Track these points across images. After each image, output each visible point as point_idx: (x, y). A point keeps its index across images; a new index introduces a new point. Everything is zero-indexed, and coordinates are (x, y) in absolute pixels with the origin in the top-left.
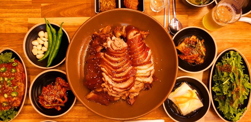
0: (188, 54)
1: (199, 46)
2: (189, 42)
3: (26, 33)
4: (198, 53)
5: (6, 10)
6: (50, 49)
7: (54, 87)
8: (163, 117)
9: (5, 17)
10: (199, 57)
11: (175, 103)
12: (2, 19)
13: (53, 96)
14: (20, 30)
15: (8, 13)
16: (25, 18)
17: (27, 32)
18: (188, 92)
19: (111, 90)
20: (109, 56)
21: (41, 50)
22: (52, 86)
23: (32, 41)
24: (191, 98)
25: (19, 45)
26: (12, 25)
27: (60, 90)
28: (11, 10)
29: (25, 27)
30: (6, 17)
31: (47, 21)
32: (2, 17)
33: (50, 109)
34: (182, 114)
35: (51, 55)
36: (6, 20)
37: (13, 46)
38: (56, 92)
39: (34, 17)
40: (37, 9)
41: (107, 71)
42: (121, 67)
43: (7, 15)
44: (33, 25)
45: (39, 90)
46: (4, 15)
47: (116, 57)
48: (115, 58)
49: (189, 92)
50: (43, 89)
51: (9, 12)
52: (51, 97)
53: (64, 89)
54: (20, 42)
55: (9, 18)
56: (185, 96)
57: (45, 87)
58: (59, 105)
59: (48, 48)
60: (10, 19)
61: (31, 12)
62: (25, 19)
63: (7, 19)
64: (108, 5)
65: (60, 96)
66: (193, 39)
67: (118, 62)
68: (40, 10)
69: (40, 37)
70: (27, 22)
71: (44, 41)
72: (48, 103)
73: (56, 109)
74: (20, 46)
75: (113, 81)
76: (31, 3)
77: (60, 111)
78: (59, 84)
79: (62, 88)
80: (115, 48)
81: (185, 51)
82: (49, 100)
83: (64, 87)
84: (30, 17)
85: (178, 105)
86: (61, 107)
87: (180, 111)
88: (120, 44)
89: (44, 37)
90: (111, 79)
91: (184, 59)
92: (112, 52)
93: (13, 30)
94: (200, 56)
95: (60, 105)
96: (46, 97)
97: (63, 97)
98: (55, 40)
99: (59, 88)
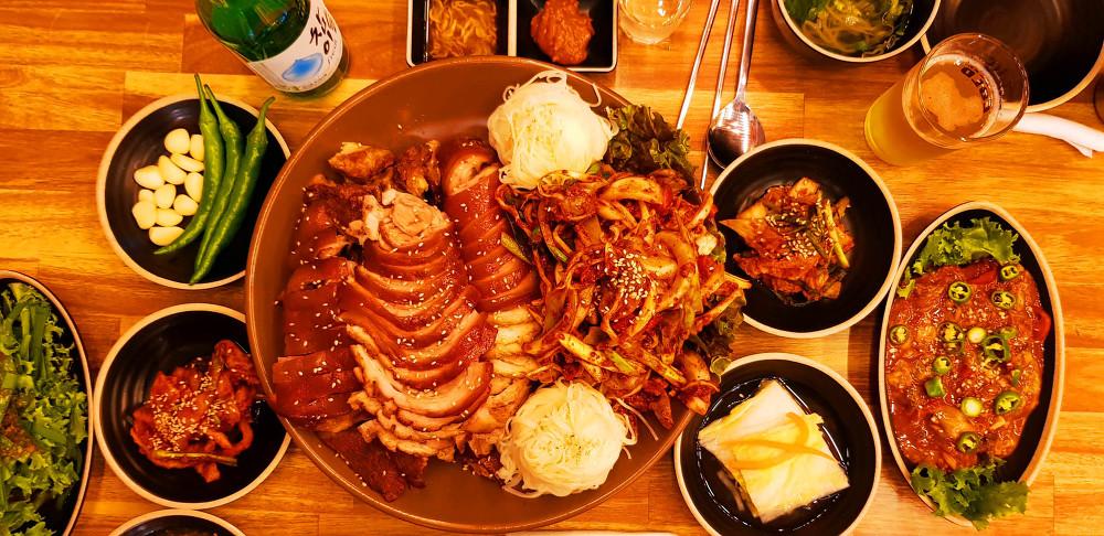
0: (776, 252)
1: (826, 226)
2: (783, 205)
3: (115, 133)
4: (815, 253)
5: (37, 31)
6: (209, 208)
7: (202, 382)
8: (675, 524)
9: (27, 60)
10: (819, 272)
11: (727, 467)
12: (16, 71)
13: (193, 420)
14: (90, 119)
15: (41, 44)
16: (115, 71)
17: (118, 128)
18: (785, 424)
19: (393, 420)
20: (375, 276)
21: (172, 207)
22: (196, 376)
23: (135, 170)
24: (798, 448)
25: (80, 183)
26: (57, 98)
27: (226, 397)
28: (57, 33)
29: (112, 106)
30: (34, 62)
31: (206, 86)
32: (17, 63)
33: (174, 469)
34: (755, 515)
35: (213, 235)
36: (35, 76)
37: (55, 185)
38: (207, 403)
39: (153, 70)
40: (165, 37)
41: (374, 339)
42: (433, 318)
43: (42, 51)
44: (145, 100)
45: (139, 385)
46: (27, 52)
47: (406, 278)
48: (405, 283)
49: (789, 422)
50: (156, 383)
51: (47, 43)
52: (184, 421)
53: (242, 393)
54: (87, 172)
55: (47, 67)
56: (773, 438)
57: (167, 374)
58: (214, 456)
59: (202, 205)
60: (50, 71)
61: (139, 47)
62: (112, 74)
63: (40, 71)
64: (466, 35)
65: (224, 420)
66: (803, 192)
67: (416, 301)
68: (178, 38)
69: (169, 155)
70: (121, 86)
71: (188, 172)
72: (167, 444)
73: (200, 475)
74: (84, 188)
75: (401, 381)
76: (144, 6)
77: (214, 482)
78: (226, 369)
79: (235, 389)
80: (399, 240)
81: (762, 240)
82: (175, 434)
83: (243, 383)
84: (134, 69)
85: (741, 476)
86: (221, 467)
87: (747, 502)
88: (420, 221)
89: (188, 155)
90: (390, 375)
91: (756, 273)
92: (389, 260)
93: (58, 116)
94: (826, 266)
95: (220, 458)
96: (162, 419)
97: (237, 426)
98: (235, 168)
99: (222, 389)
